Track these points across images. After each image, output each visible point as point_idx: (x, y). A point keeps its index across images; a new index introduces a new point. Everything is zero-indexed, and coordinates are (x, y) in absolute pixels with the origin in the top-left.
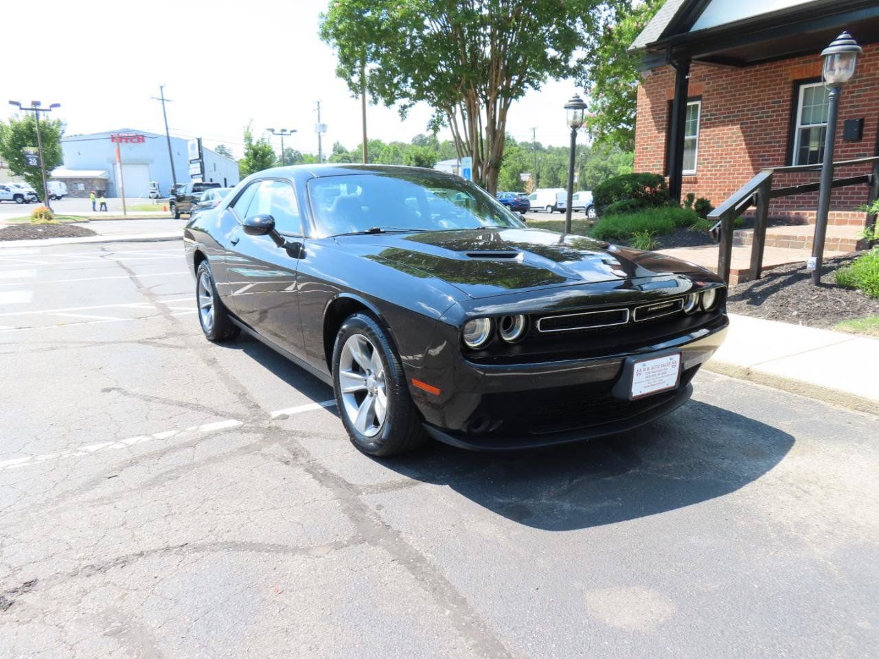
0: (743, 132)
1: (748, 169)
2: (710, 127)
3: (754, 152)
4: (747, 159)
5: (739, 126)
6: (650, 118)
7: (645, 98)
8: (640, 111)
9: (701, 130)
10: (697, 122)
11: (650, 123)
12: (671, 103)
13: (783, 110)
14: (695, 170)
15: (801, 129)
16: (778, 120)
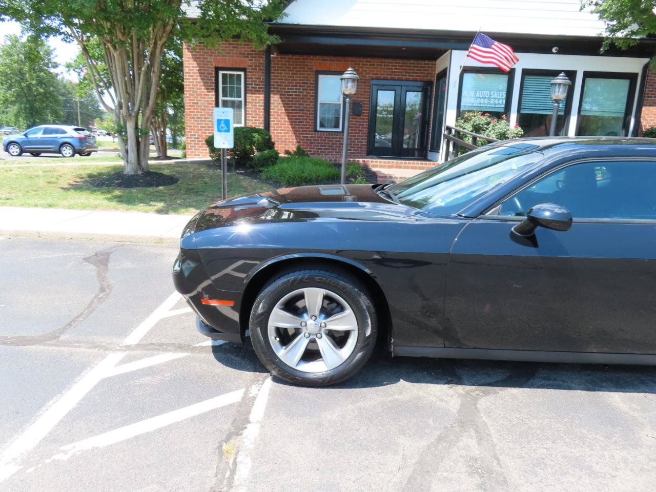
0: (282, 101)
1: (289, 127)
2: (256, 94)
3: (292, 116)
4: (287, 120)
5: (279, 96)
6: (199, 79)
7: (191, 61)
8: (187, 71)
9: (247, 95)
10: (240, 88)
11: (199, 82)
12: (217, 69)
13: (310, 90)
14: (243, 125)
15: (321, 104)
16: (307, 96)
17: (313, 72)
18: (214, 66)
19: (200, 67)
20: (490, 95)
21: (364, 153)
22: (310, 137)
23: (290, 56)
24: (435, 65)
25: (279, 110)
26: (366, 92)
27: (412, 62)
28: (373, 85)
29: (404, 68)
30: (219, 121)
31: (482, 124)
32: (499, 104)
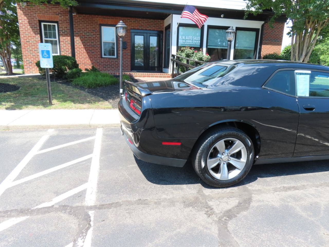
0: (81, 40)
1: (86, 56)
2: (65, 36)
3: (87, 49)
4: (85, 51)
5: (79, 38)
6: (29, 27)
7: (23, 16)
8: (21, 22)
9: (60, 37)
10: (55, 33)
11: (29, 29)
12: (40, 22)
13: (97, 34)
14: (59, 54)
15: (104, 42)
16: (96, 38)
17: (98, 24)
18: (37, 20)
19: (29, 20)
20: (193, 39)
21: (130, 70)
22: (99, 61)
23: (84, 15)
24: (164, 22)
25: (80, 46)
26: (129, 36)
27: (152, 20)
28: (132, 32)
29: (148, 23)
30: (43, 52)
31: (190, 54)
32: (197, 43)
